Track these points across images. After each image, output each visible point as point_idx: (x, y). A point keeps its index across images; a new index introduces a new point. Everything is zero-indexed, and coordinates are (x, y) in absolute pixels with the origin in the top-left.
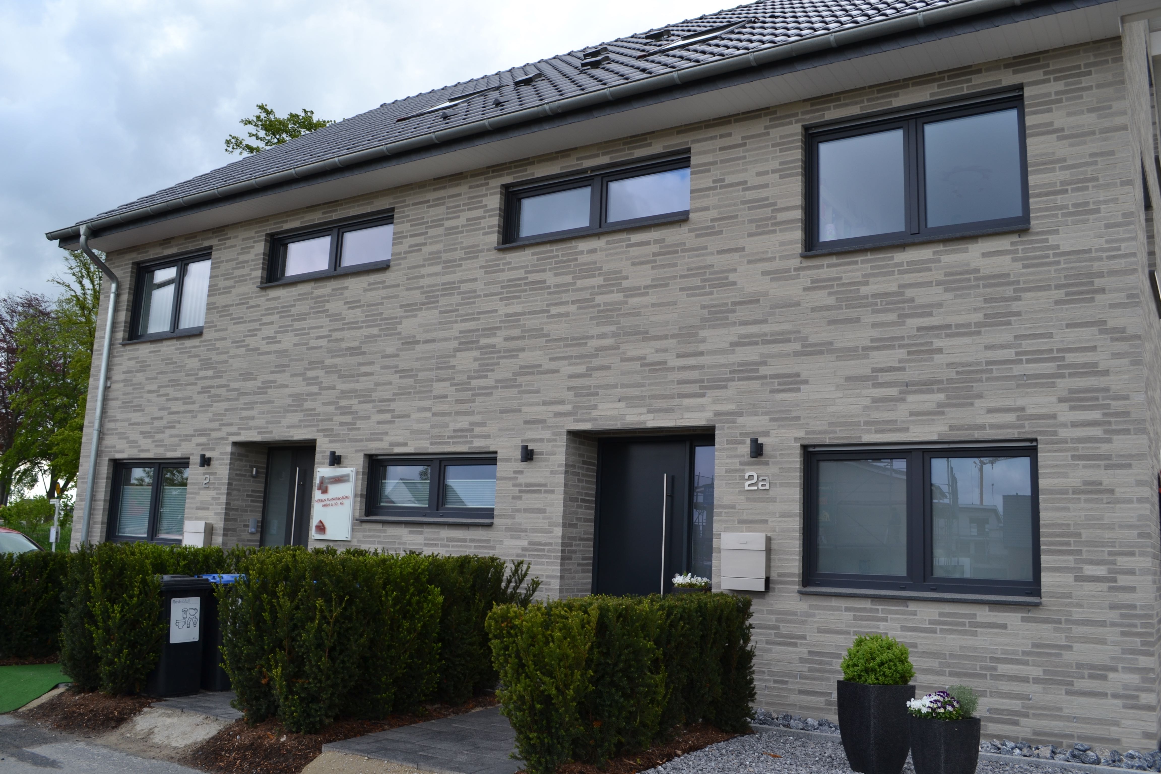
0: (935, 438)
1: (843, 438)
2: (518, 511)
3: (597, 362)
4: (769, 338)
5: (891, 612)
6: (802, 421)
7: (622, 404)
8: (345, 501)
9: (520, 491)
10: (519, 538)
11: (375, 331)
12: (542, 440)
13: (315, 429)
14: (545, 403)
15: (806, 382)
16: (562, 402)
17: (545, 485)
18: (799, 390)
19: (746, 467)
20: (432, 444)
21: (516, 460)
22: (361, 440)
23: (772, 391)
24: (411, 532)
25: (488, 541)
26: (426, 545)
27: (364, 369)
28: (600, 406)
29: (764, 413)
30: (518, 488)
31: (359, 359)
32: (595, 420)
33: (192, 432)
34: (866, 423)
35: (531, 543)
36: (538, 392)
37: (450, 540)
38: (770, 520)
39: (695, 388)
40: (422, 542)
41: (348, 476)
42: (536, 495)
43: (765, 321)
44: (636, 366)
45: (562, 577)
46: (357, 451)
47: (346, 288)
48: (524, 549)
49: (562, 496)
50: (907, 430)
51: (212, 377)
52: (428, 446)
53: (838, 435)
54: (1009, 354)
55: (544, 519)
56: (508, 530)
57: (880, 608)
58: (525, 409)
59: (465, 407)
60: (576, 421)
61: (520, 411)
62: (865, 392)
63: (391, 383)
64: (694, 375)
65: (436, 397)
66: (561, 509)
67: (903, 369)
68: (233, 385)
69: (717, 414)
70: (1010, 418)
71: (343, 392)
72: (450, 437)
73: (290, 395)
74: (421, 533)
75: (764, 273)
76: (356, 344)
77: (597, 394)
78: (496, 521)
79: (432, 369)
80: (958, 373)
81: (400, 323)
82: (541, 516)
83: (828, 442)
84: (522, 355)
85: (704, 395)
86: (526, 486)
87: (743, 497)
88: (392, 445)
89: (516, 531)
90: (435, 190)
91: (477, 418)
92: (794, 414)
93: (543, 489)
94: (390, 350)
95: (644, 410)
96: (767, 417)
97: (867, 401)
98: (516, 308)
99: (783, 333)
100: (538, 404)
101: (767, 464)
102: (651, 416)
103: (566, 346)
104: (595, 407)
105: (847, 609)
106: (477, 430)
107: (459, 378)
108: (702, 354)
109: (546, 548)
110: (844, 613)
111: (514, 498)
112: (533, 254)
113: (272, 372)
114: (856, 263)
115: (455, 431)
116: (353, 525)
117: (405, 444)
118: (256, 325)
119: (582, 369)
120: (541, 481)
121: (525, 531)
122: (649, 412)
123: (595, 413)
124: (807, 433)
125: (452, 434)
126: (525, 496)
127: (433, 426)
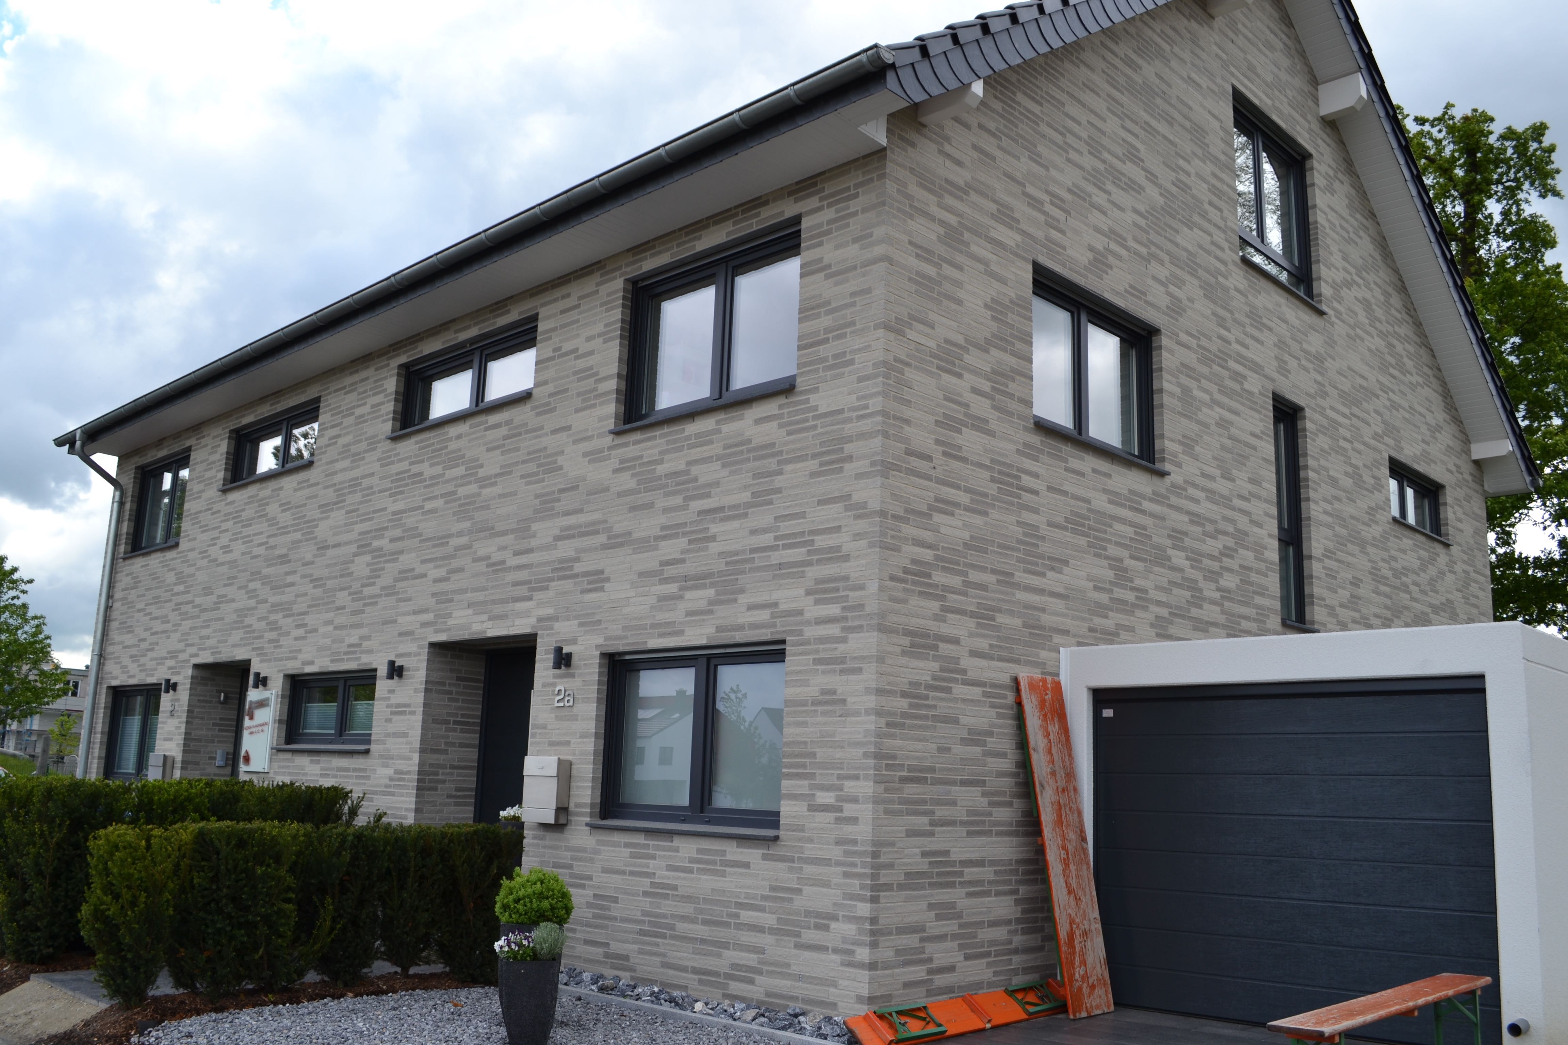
0: (703, 642)
1: (633, 644)
2: (389, 735)
3: (455, 563)
4: (583, 529)
5: (659, 848)
6: (603, 626)
7: (470, 611)
8: (265, 728)
9: (393, 713)
10: (388, 766)
11: (298, 536)
12: (408, 655)
13: (250, 648)
14: (415, 613)
15: (607, 580)
16: (427, 611)
17: (410, 705)
18: (602, 589)
19: (558, 680)
20: (332, 661)
21: (387, 677)
22: (281, 659)
23: (583, 592)
24: (312, 762)
25: (365, 771)
26: (322, 775)
27: (290, 579)
28: (455, 614)
29: (575, 618)
30: (390, 710)
31: (286, 568)
32: (449, 630)
33: (165, 655)
34: (653, 626)
35: (396, 772)
36: (410, 599)
37: (340, 769)
38: (573, 741)
39: (525, 590)
40: (319, 772)
41: (267, 699)
42: (402, 717)
43: (580, 511)
44: (483, 566)
45: (417, 810)
46: (279, 671)
47: (281, 488)
49: (420, 718)
50: (681, 633)
51: (184, 593)
52: (328, 663)
53: (630, 641)
54: (767, 539)
55: (407, 744)
56: (381, 757)
57: (651, 843)
58: (401, 620)
59: (357, 619)
60: (436, 631)
61: (395, 621)
62: (654, 589)
63: (306, 594)
64: (525, 575)
65: (338, 609)
66: (419, 732)
67: (683, 561)
68: (198, 601)
69: (539, 620)
70: (764, 616)
71: (273, 606)
72: (345, 653)
73: (236, 611)
74: (318, 762)
75: (584, 455)
76: (284, 551)
77: (451, 601)
78: (373, 747)
79: (336, 577)
80: (726, 564)
81: (317, 526)
82: (404, 740)
83: (621, 649)
84: (402, 558)
85: (531, 598)
86: (396, 707)
87: (553, 715)
88: (304, 663)
89: (387, 758)
90: (351, 374)
91: (364, 631)
92: (597, 618)
93: (407, 709)
94: (309, 557)
95: (486, 617)
96: (576, 622)
97: (653, 600)
98: (400, 505)
99: (593, 524)
100: (409, 614)
101: (573, 676)
102: (490, 624)
103: (434, 546)
104: (450, 615)
105: (627, 845)
106: (366, 644)
107: (355, 586)
108: (530, 551)
109: (406, 777)
110: (623, 850)
111: (387, 721)
112: (417, 443)
113: (225, 585)
114: (654, 438)
115: (350, 646)
116: (271, 755)
117: (312, 663)
118: (215, 534)
119: (443, 572)
120: (408, 700)
121: (393, 758)
122: (490, 619)
123: (451, 622)
124: (606, 639)
125: (346, 649)
126: (395, 718)
127: (334, 642)
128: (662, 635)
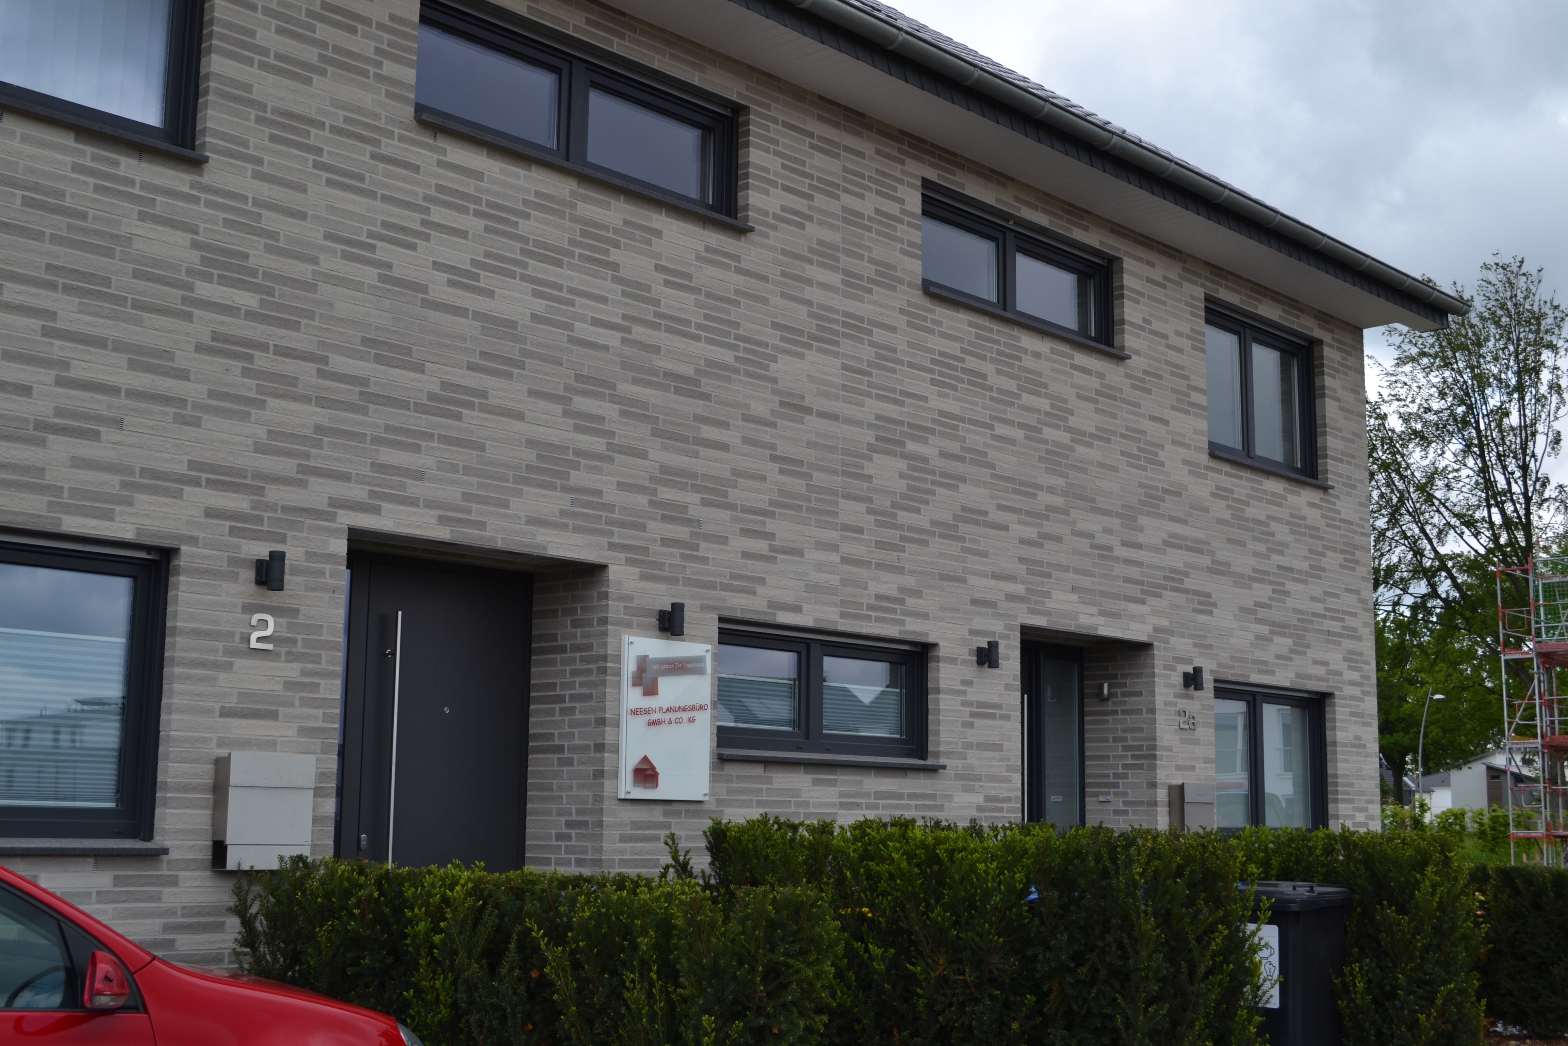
0: (1287, 684)
1: (1239, 675)
2: (969, 746)
3: (1049, 527)
4: (1189, 543)
6: (1215, 651)
7: (1074, 597)
8: (697, 715)
9: (972, 715)
10: (972, 790)
11: (727, 356)
12: (990, 634)
13: (604, 541)
14: (995, 576)
15: (1214, 605)
16: (1012, 578)
17: (999, 706)
18: (1210, 613)
19: (1178, 700)
20: (843, 615)
21: (964, 662)
22: (712, 586)
23: (1194, 611)
24: (815, 782)
25: (933, 797)
26: (843, 806)
27: (709, 432)
28: (1054, 594)
29: (1191, 636)
30: (968, 709)
31: (697, 406)
33: (182, 469)
35: (988, 799)
36: (985, 555)
37: (880, 795)
38: (1197, 766)
39: (1134, 590)
40: (836, 800)
41: (700, 660)
43: (1184, 522)
44: (1084, 544)
46: (704, 608)
47: (659, 234)
48: (980, 809)
50: (1272, 673)
51: (250, 315)
52: (837, 618)
53: (1237, 671)
54: (1319, 608)
55: (1001, 760)
56: (959, 777)
58: (972, 580)
59: (890, 557)
60: (1032, 612)
61: (964, 581)
62: (1251, 627)
63: (763, 478)
64: (1134, 572)
65: (846, 528)
67: (1269, 607)
68: (339, 363)
69: (1156, 629)
70: (1321, 671)
71: (665, 469)
72: (871, 608)
73: (531, 443)
74: (833, 783)
75: (1185, 462)
76: (688, 370)
77: (1049, 576)
79: (835, 472)
80: (1299, 620)
81: (774, 359)
82: (996, 754)
83: (1230, 678)
84: (963, 488)
85: (1145, 603)
86: (978, 707)
87: (1177, 738)
88: (773, 605)
89: (969, 780)
91: (909, 581)
92: (1209, 642)
93: (997, 712)
94: (759, 409)
95: (1094, 610)
97: (1252, 638)
98: (952, 406)
99: (1198, 541)
100: (986, 576)
101: (1192, 698)
102: (1101, 620)
103: (1015, 491)
104: (1048, 595)
106: (911, 602)
107: (883, 502)
108: (1140, 546)
111: (965, 725)
112: (971, 324)
113: (472, 367)
114: (1241, 478)
115: (879, 597)
116: (714, 767)
117: (797, 609)
118: (412, 220)
119: (1031, 533)
120: (994, 699)
121: (980, 779)
122: (1100, 614)
123: (1050, 604)
124: (1218, 665)
125: (873, 601)
126: (978, 722)
127: (844, 582)
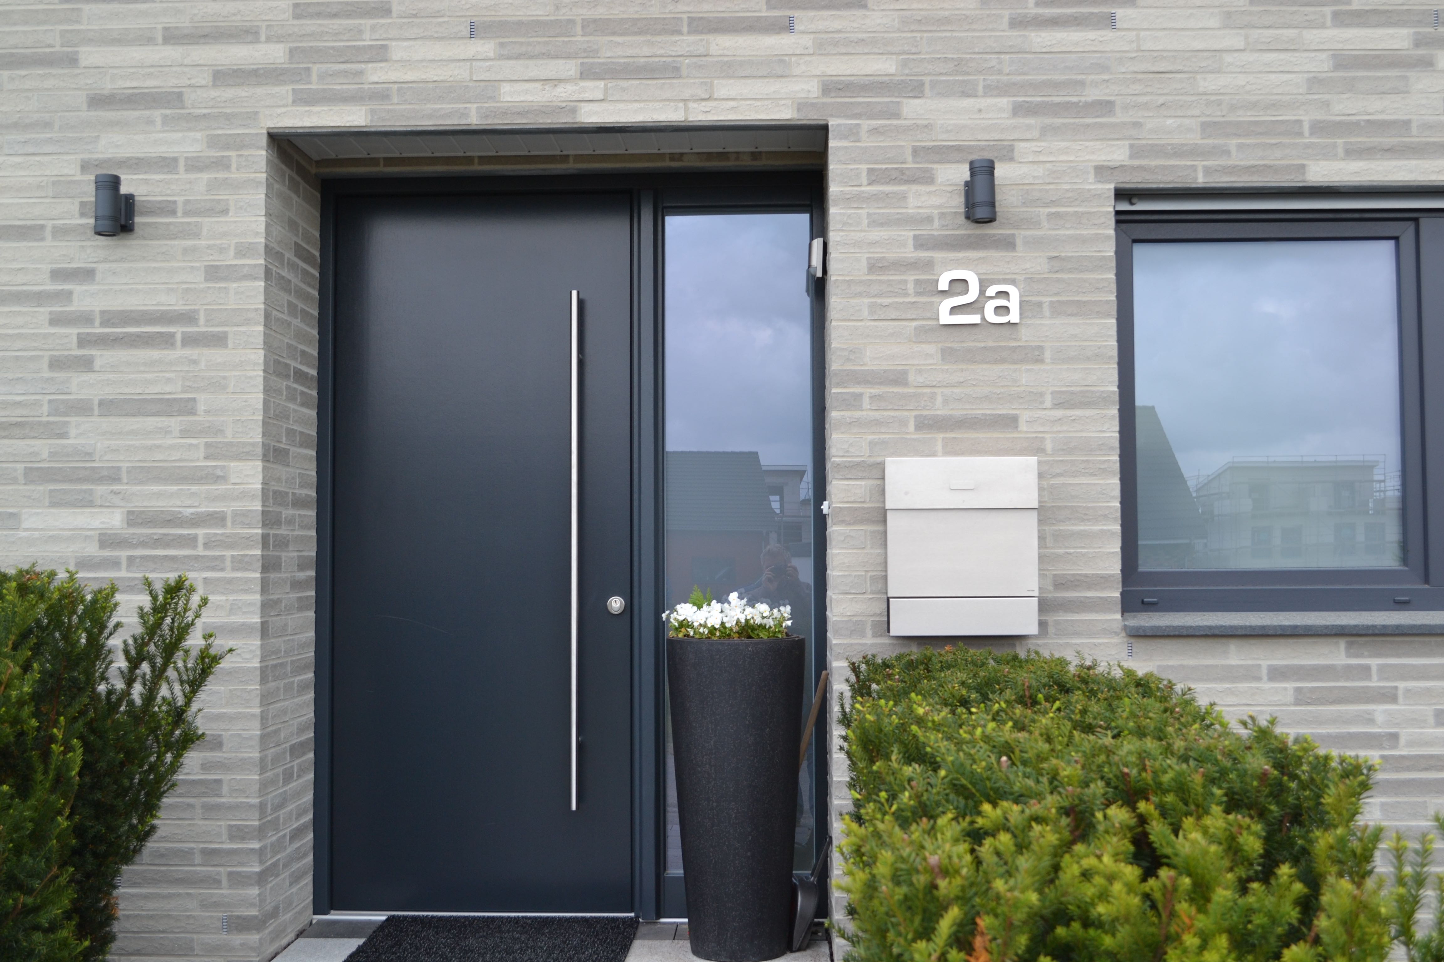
1: (1248, 169)
2: (82, 408)
5: (1406, 674)
6: (1120, 117)
7: (485, 47)
10: (87, 502)
12: (167, 164)
16: (245, 34)
17: (188, 318)
18: (1106, 21)
19: (938, 255)
21: (61, 232)
23: (1018, 23)
28: (398, 51)
29: (995, 90)
30: (73, 332)
32: (380, 95)
34: (1319, 128)
35: (134, 519)
38: (1024, 416)
42: (155, 354)
45: (264, 630)
48: (107, 540)
49: (258, 356)
53: (1237, 159)
55: (185, 433)
57: (1374, 662)
60: (303, 99)
61: (72, 61)
62: (1312, 36)
66: (257, 398)
69: (832, 87)
77: (383, 10)
82: (175, 423)
83: (1201, 180)
85: (788, 26)
86: (104, 323)
87: (931, 349)
89: (74, 479)
92: (1092, 94)
93: (178, 330)
95: (569, 68)
96: (1004, 102)
97: (1321, 64)
100: (146, 39)
101: (1008, 244)
102: (594, 88)
104: (377, 53)
105: (1277, 674)
109: (201, 532)
110: (1267, 685)
111: (56, 364)
120: (172, 302)
121: (113, 477)
122: (587, 74)
123: (378, 74)
124: (1136, 152)
126: (103, 357)
128: (1352, 153)
